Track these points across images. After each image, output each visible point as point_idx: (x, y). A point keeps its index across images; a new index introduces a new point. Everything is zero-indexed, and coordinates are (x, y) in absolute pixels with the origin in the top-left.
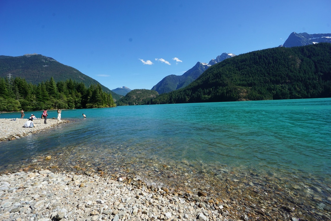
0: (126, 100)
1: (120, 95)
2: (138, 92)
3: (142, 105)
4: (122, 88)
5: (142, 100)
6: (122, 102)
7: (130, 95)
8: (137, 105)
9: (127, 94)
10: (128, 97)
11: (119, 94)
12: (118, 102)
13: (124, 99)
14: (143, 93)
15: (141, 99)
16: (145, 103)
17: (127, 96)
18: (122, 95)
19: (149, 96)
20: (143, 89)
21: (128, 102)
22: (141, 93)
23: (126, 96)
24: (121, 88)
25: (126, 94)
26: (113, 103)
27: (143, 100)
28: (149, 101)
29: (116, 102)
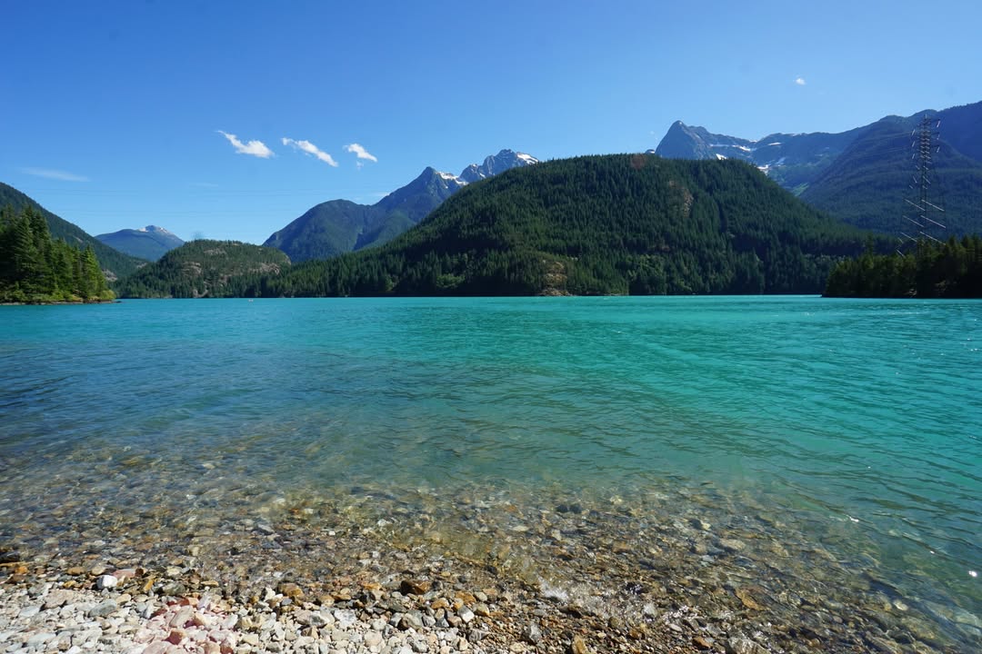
0: (161, 277)
1: (138, 259)
2: (211, 252)
3: (226, 296)
4: (144, 230)
5: (225, 281)
6: (145, 283)
7: (177, 259)
8: (206, 296)
9: (167, 254)
10: (170, 266)
11: (131, 254)
12: (125, 283)
13: (150, 274)
14: (230, 254)
15: (222, 278)
16: (237, 291)
17: (165, 264)
18: (144, 256)
19: (254, 267)
20: (230, 242)
21: (168, 286)
22: (223, 256)
23: (162, 261)
24: (138, 231)
25: (163, 254)
26: (100, 285)
27: (229, 281)
28: (254, 286)
29: (117, 284)
